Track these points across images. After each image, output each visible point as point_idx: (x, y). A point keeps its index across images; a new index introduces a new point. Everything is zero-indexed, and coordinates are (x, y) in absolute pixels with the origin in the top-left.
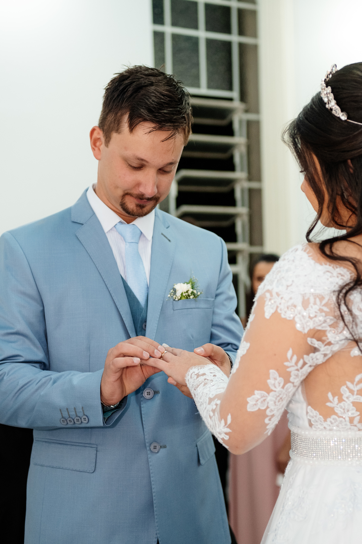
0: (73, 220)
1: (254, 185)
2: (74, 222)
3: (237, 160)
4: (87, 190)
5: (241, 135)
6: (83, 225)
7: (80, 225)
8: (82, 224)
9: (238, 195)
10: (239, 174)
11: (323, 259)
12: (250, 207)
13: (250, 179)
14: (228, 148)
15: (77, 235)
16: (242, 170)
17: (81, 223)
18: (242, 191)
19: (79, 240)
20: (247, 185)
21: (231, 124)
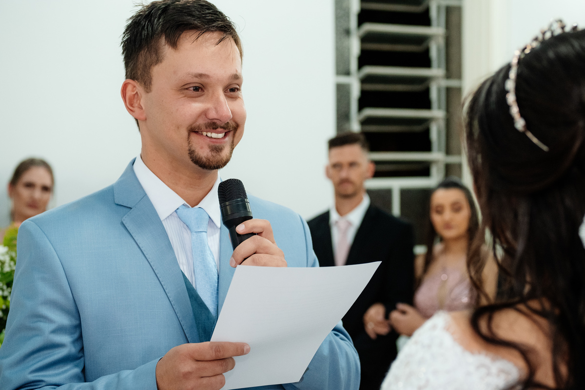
0: (117, 202)
1: (453, 83)
2: (118, 205)
3: (434, 53)
4: (133, 163)
5: (438, 25)
6: (132, 210)
7: (128, 209)
8: (131, 208)
9: (434, 95)
10: (436, 72)
11: (475, 344)
12: (448, 110)
13: (449, 75)
14: (422, 40)
15: (124, 222)
16: (439, 67)
17: (129, 206)
18: (439, 90)
19: (128, 230)
20: (444, 83)
21: (427, 11)
